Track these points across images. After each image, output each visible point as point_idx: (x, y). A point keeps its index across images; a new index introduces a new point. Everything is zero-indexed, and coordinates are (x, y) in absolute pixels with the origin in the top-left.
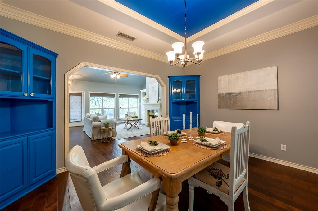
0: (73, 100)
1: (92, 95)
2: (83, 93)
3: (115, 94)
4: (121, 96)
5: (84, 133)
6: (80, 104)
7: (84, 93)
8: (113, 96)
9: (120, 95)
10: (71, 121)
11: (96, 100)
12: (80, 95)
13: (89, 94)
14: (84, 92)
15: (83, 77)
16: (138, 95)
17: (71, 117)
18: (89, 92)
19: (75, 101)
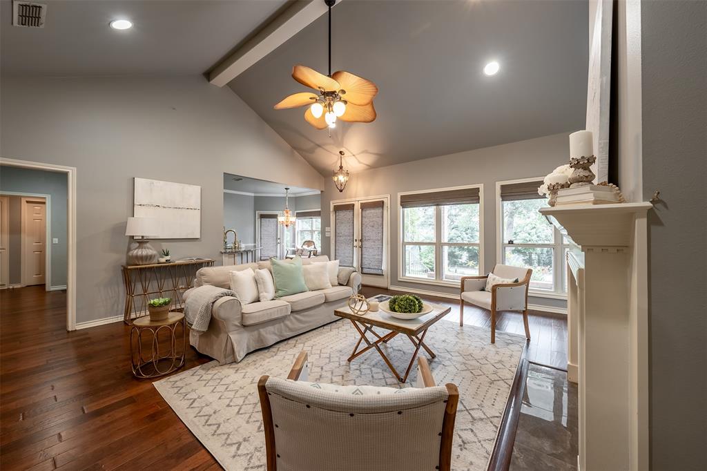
0: (367, 220)
3: (481, 186)
7: (387, 200)
9: (503, 186)
10: (364, 271)
13: (399, 201)
14: (389, 197)
17: (364, 261)
19: (370, 222)
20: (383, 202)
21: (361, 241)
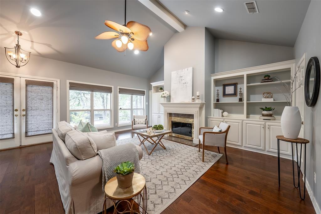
0: (33, 94)
1: (73, 86)
2: (55, 83)
3: (113, 87)
4: (122, 91)
5: (51, 166)
6: (50, 101)
7: (57, 83)
8: (109, 90)
9: (119, 89)
10: (29, 134)
11: (80, 99)
12: (51, 85)
13: (68, 85)
14: (59, 81)
15: (56, 51)
16: (144, 91)
17: (30, 126)
18: (68, 82)
19: (38, 96)
20: (53, 83)
21: (26, 110)
